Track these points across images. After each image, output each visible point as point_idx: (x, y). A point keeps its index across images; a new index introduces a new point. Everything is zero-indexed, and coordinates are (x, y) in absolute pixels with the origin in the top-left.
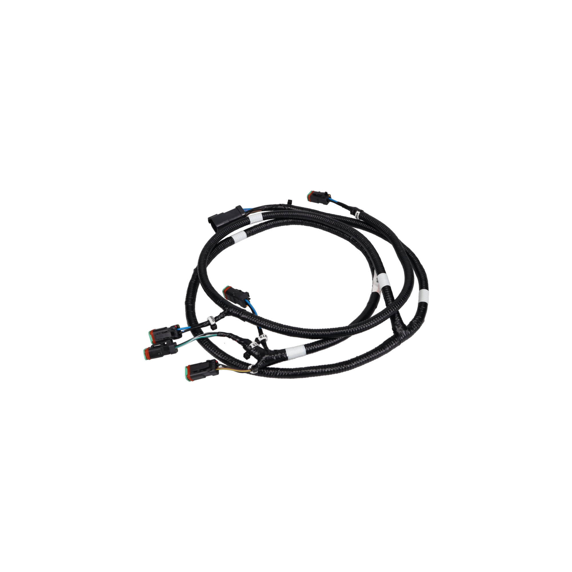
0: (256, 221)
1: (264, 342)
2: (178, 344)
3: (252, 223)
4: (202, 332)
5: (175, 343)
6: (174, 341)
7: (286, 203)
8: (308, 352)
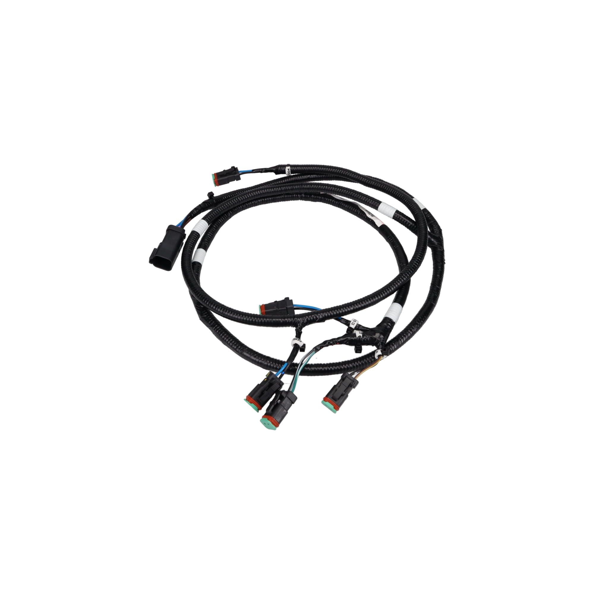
1: (359, 327)
4: (297, 365)
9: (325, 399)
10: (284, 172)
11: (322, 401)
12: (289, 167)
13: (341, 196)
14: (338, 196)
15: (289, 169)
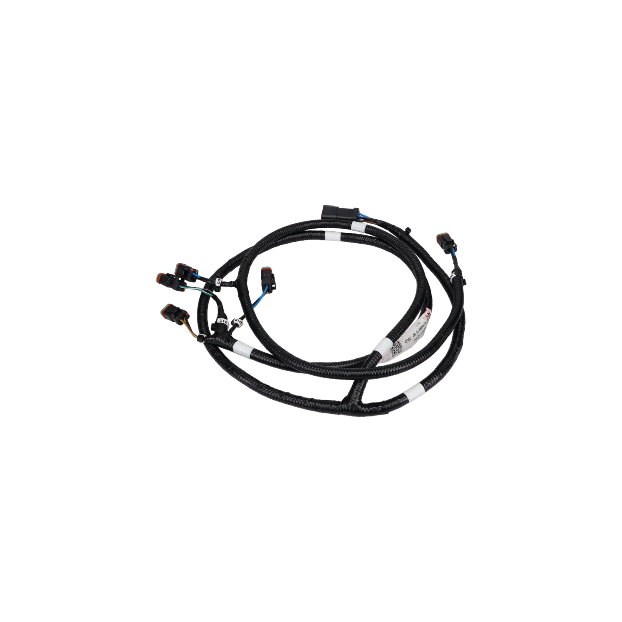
0: (358, 230)
1: (235, 326)
2: (187, 285)
3: (353, 230)
5: (186, 284)
6: (186, 281)
7: (404, 229)
8: (252, 357)
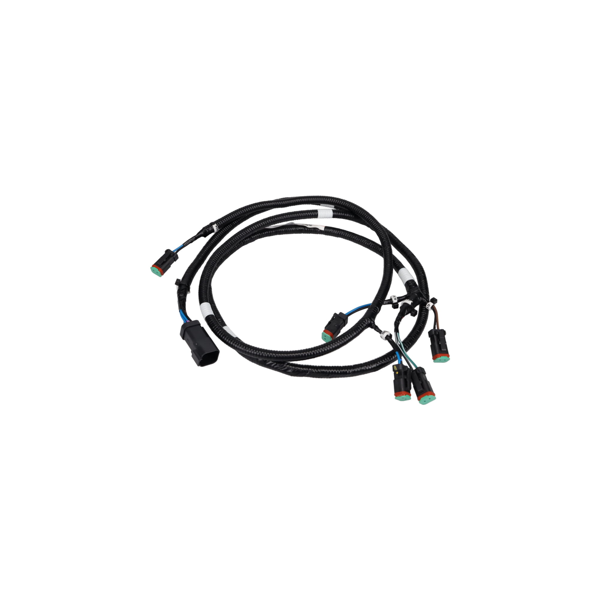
9: (434, 358)
10: (213, 231)
11: (434, 361)
12: (215, 225)
13: (274, 225)
14: (272, 226)
15: (216, 226)
